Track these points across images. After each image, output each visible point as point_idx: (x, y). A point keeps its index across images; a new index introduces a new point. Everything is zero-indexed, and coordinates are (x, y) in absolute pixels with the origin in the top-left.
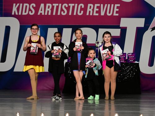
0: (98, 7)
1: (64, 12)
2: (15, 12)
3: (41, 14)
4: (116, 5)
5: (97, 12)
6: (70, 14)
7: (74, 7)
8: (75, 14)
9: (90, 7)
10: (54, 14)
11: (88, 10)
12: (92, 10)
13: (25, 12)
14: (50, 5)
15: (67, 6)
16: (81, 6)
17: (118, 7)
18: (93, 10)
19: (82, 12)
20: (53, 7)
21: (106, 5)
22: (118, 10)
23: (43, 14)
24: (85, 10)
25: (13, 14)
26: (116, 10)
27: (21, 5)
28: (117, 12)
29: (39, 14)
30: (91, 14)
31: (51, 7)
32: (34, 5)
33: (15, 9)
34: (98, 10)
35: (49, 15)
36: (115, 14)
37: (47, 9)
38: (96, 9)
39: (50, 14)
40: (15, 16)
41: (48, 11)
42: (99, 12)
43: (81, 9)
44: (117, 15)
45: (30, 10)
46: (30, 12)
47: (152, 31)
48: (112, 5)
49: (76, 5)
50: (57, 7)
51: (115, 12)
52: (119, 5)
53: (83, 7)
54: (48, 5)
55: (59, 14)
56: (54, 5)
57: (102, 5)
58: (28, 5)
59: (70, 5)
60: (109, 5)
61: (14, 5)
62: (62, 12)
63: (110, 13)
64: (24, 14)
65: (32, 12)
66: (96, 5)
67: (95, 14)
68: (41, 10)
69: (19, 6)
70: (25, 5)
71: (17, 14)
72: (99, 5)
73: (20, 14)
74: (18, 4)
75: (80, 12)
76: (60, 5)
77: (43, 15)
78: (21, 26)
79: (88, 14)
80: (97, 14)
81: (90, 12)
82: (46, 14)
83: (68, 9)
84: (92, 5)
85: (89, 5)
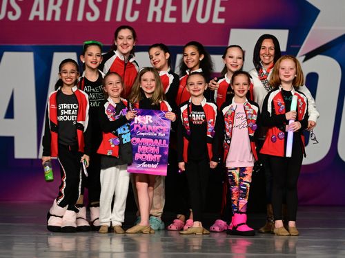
1: (93, 15)
3: (36, 17)
11: (152, 8)
18: (163, 9)
19: (137, 13)
22: (223, 9)
23: (41, 18)
28: (221, 15)
29: (31, 18)
30: (158, 19)
34: (174, 8)
35: (57, 22)
36: (216, 20)
39: (57, 18)
41: (54, 12)
42: (177, 14)
44: (222, 21)
46: (10, 14)
47: (305, 60)
55: (80, 18)
62: (88, 15)
63: (203, 16)
65: (14, 14)
67: (168, 19)
68: (38, 10)
75: (132, 15)
77: (41, 21)
79: (150, 19)
80: (173, 20)
82: (49, 18)
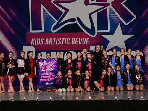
0: (77, 40)
2: (33, 43)
4: (87, 39)
5: (77, 43)
6: (63, 44)
7: (64, 40)
8: (65, 44)
9: (73, 40)
10: (54, 44)
12: (74, 41)
13: (38, 43)
14: (52, 39)
15: (61, 40)
16: (68, 40)
17: (88, 40)
20: (53, 40)
21: (82, 39)
24: (70, 41)
25: (32, 44)
26: (87, 41)
27: (36, 39)
31: (52, 40)
32: (43, 40)
33: (32, 42)
37: (50, 41)
38: (76, 41)
40: (33, 45)
43: (69, 41)
45: (41, 42)
48: (85, 39)
49: (66, 39)
50: (56, 40)
51: (87, 42)
52: (89, 39)
53: (69, 40)
54: (50, 39)
56: (53, 39)
57: (80, 39)
58: (39, 39)
59: (62, 39)
60: (83, 39)
61: (32, 39)
64: (37, 44)
66: (76, 39)
69: (35, 40)
70: (38, 39)
71: (34, 44)
72: (78, 39)
73: (35, 44)
74: (34, 39)
76: (57, 39)
78: (36, 51)
81: (73, 42)
83: (61, 41)
84: (74, 39)
85: (73, 39)
